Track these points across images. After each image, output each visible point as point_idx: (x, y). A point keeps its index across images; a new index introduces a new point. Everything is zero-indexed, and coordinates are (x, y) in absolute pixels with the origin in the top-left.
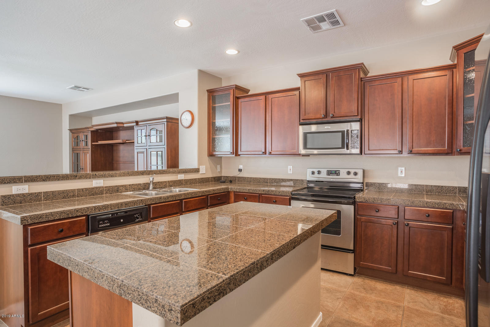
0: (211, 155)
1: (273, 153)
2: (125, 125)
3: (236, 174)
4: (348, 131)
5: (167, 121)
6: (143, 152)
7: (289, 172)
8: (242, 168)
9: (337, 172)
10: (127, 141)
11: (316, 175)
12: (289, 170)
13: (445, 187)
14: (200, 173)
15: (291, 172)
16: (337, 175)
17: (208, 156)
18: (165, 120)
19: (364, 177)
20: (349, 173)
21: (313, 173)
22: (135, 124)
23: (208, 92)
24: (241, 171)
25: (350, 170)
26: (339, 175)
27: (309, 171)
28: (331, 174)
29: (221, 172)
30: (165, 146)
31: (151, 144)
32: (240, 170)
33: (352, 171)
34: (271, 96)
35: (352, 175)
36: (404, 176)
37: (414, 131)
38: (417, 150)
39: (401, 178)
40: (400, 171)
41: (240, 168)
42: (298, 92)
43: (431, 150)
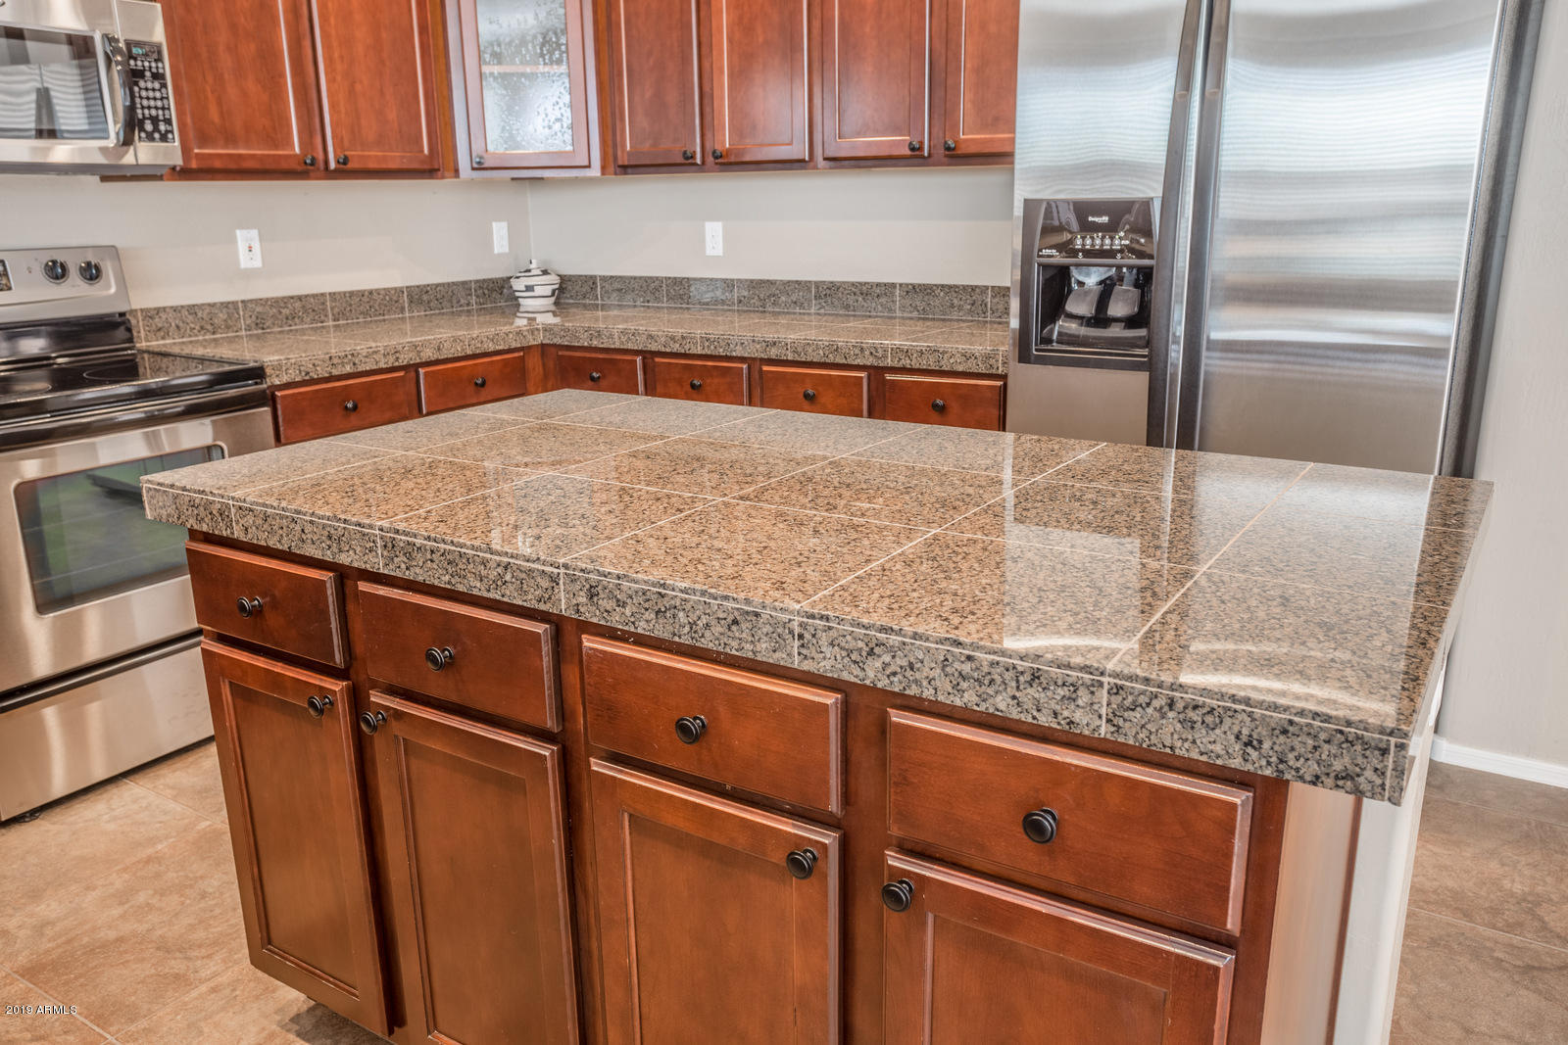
13: (378, 291)
20: (56, 271)
26: (8, 287)
33: (74, 265)
35: (75, 280)
36: (257, 263)
37: (339, 78)
38: (358, 157)
39: (249, 274)
40: (242, 247)
43: (394, 158)
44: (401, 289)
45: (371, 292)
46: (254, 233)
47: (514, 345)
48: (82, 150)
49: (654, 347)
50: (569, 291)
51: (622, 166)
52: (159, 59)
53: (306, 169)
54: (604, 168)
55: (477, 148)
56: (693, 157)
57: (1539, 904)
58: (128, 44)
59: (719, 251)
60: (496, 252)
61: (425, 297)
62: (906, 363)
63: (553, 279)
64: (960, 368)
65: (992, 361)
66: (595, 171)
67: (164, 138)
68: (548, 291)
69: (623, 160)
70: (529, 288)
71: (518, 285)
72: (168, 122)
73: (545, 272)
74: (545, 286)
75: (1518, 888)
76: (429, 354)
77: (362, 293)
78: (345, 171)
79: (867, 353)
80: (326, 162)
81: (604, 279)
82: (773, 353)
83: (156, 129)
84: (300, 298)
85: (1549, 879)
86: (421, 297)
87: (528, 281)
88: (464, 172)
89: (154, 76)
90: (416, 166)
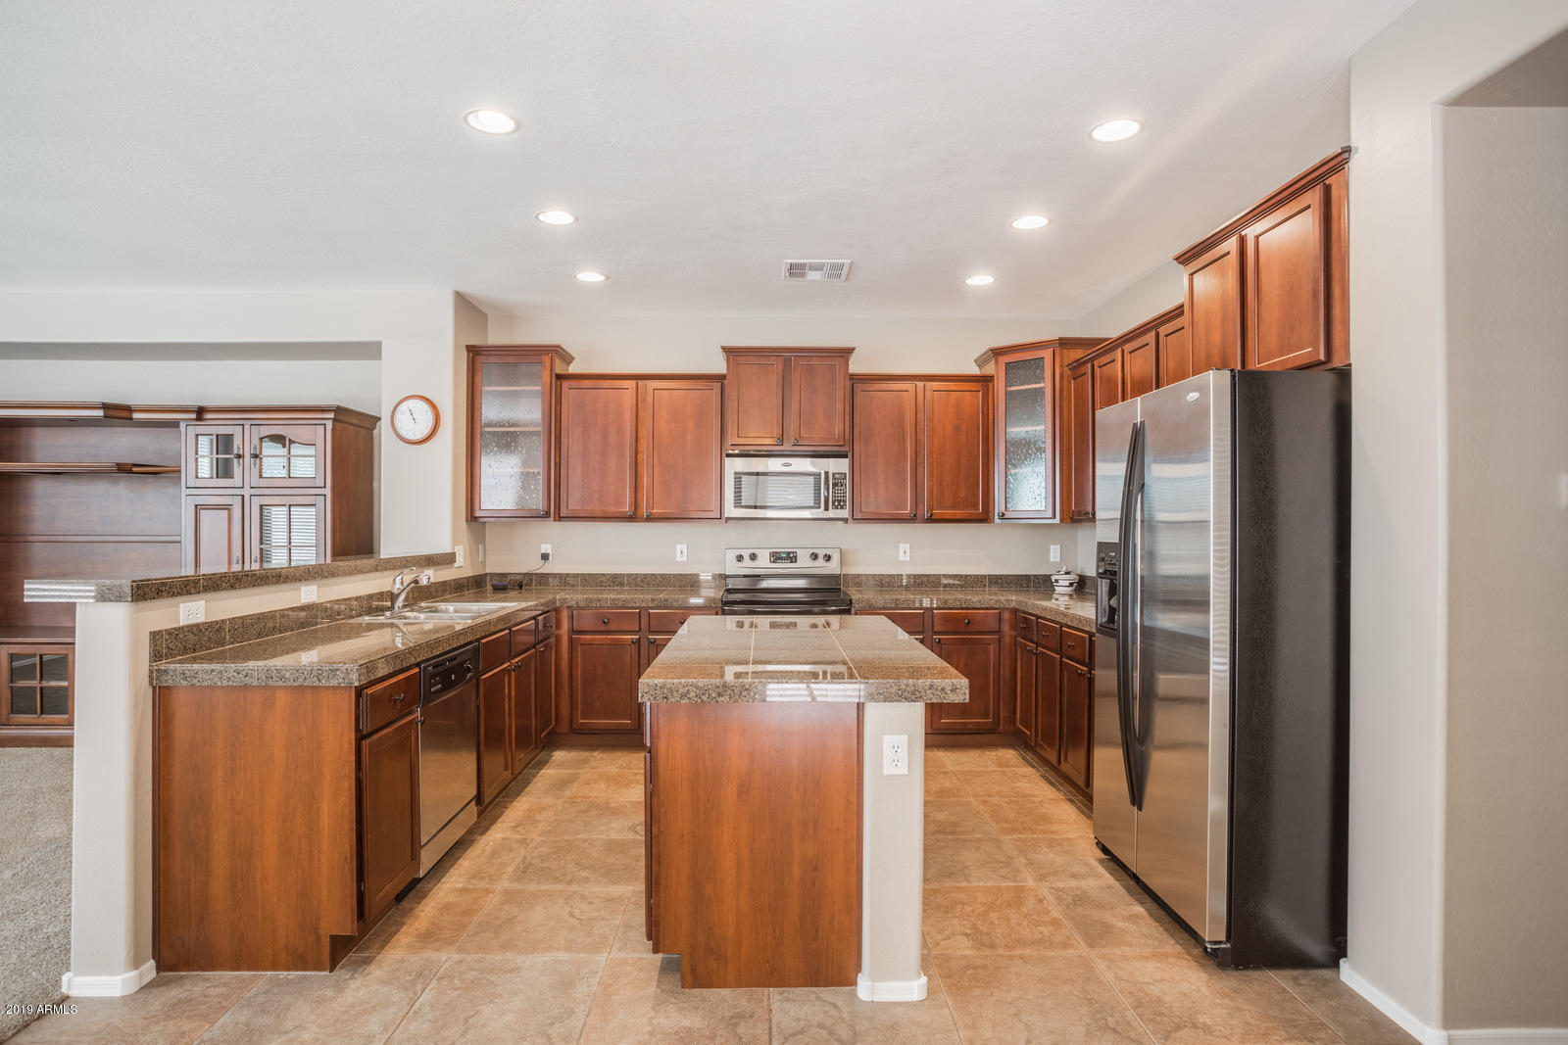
0: (472, 518)
1: (655, 514)
2: (136, 416)
3: (534, 566)
4: (827, 473)
5: (335, 420)
6: (228, 508)
7: (678, 559)
8: (549, 552)
9: (791, 555)
10: (134, 469)
11: (747, 561)
12: (678, 554)
14: (456, 565)
15: (684, 559)
16: (791, 562)
17: (467, 521)
18: (332, 415)
19: (842, 563)
20: (815, 557)
21: (740, 558)
22: (194, 416)
23: (468, 351)
24: (549, 559)
25: (815, 551)
26: (796, 562)
27: (731, 556)
28: (778, 559)
29: (484, 563)
30: (328, 491)
31: (263, 482)
32: (545, 557)
33: (821, 553)
34: (652, 384)
35: (821, 562)
36: (908, 559)
37: (935, 479)
38: (937, 513)
39: (904, 563)
40: (901, 552)
41: (543, 551)
42: (719, 384)
43: (960, 513)
44: (985, 576)
45: (966, 576)
46: (908, 546)
48: (812, 514)
52: (845, 478)
53: (913, 519)
54: (1062, 520)
55: (1003, 509)
56: (1088, 513)
58: (834, 474)
60: (1051, 560)
61: (1000, 581)
63: (1073, 577)
66: (1057, 520)
67: (842, 508)
68: (1067, 583)
69: (1071, 515)
70: (1057, 581)
71: (1053, 578)
72: (845, 501)
73: (1067, 573)
78: (933, 520)
80: (923, 515)
83: (840, 504)
84: (927, 575)
86: (997, 581)
87: (1057, 577)
88: (997, 520)
89: (842, 485)
90: (974, 517)
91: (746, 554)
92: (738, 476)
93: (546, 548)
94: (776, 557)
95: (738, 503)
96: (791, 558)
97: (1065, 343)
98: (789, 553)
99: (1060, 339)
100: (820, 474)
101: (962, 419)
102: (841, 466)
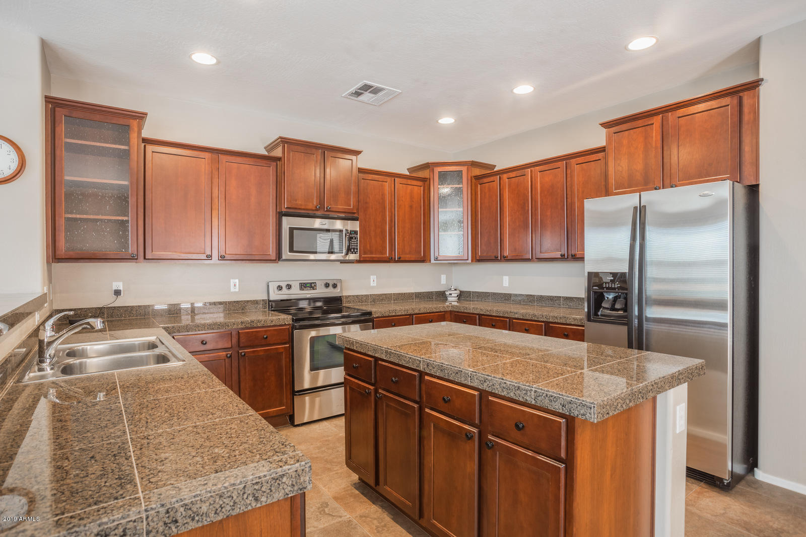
0: (54, 259)
1: (227, 257)
4: (347, 230)
7: (232, 290)
8: (121, 288)
11: (285, 290)
12: (232, 286)
13: (407, 293)
15: (237, 290)
16: (314, 289)
17: (47, 262)
19: (341, 289)
20: (328, 285)
21: (280, 288)
23: (46, 101)
24: (121, 295)
25: (327, 282)
26: (316, 289)
27: (274, 286)
28: (305, 287)
29: (52, 301)
32: (117, 293)
33: (331, 284)
35: (331, 288)
36: (375, 285)
37: (400, 236)
38: (403, 257)
39: (373, 287)
40: (372, 280)
41: (115, 288)
42: (275, 163)
43: (413, 257)
44: (413, 293)
45: (405, 294)
46: (375, 277)
47: (442, 310)
48: (337, 257)
49: (482, 313)
50: (462, 295)
51: (478, 259)
52: (357, 234)
53: (390, 260)
54: (472, 261)
55: (436, 254)
56: (498, 257)
57: (782, 533)
58: (350, 231)
59: (507, 285)
60: (442, 283)
62: (556, 321)
63: (458, 292)
64: (573, 323)
65: (583, 321)
66: (470, 261)
67: (355, 253)
69: (478, 258)
70: (450, 294)
71: (447, 293)
72: (357, 249)
73: (456, 290)
74: (455, 294)
75: (775, 526)
76: (416, 311)
77: (402, 294)
78: (400, 261)
79: (544, 317)
80: (395, 258)
81: (473, 292)
82: (516, 316)
83: (354, 251)
84: (385, 294)
85: (791, 526)
86: (420, 296)
87: (451, 292)
88: (433, 261)
89: (355, 238)
90: (419, 259)
91: (284, 285)
92: (292, 230)
93: (119, 285)
94: (303, 286)
95: (291, 250)
96: (312, 286)
97: (474, 164)
98: (311, 283)
99: (473, 162)
100: (342, 231)
101: (413, 202)
102: (355, 226)
